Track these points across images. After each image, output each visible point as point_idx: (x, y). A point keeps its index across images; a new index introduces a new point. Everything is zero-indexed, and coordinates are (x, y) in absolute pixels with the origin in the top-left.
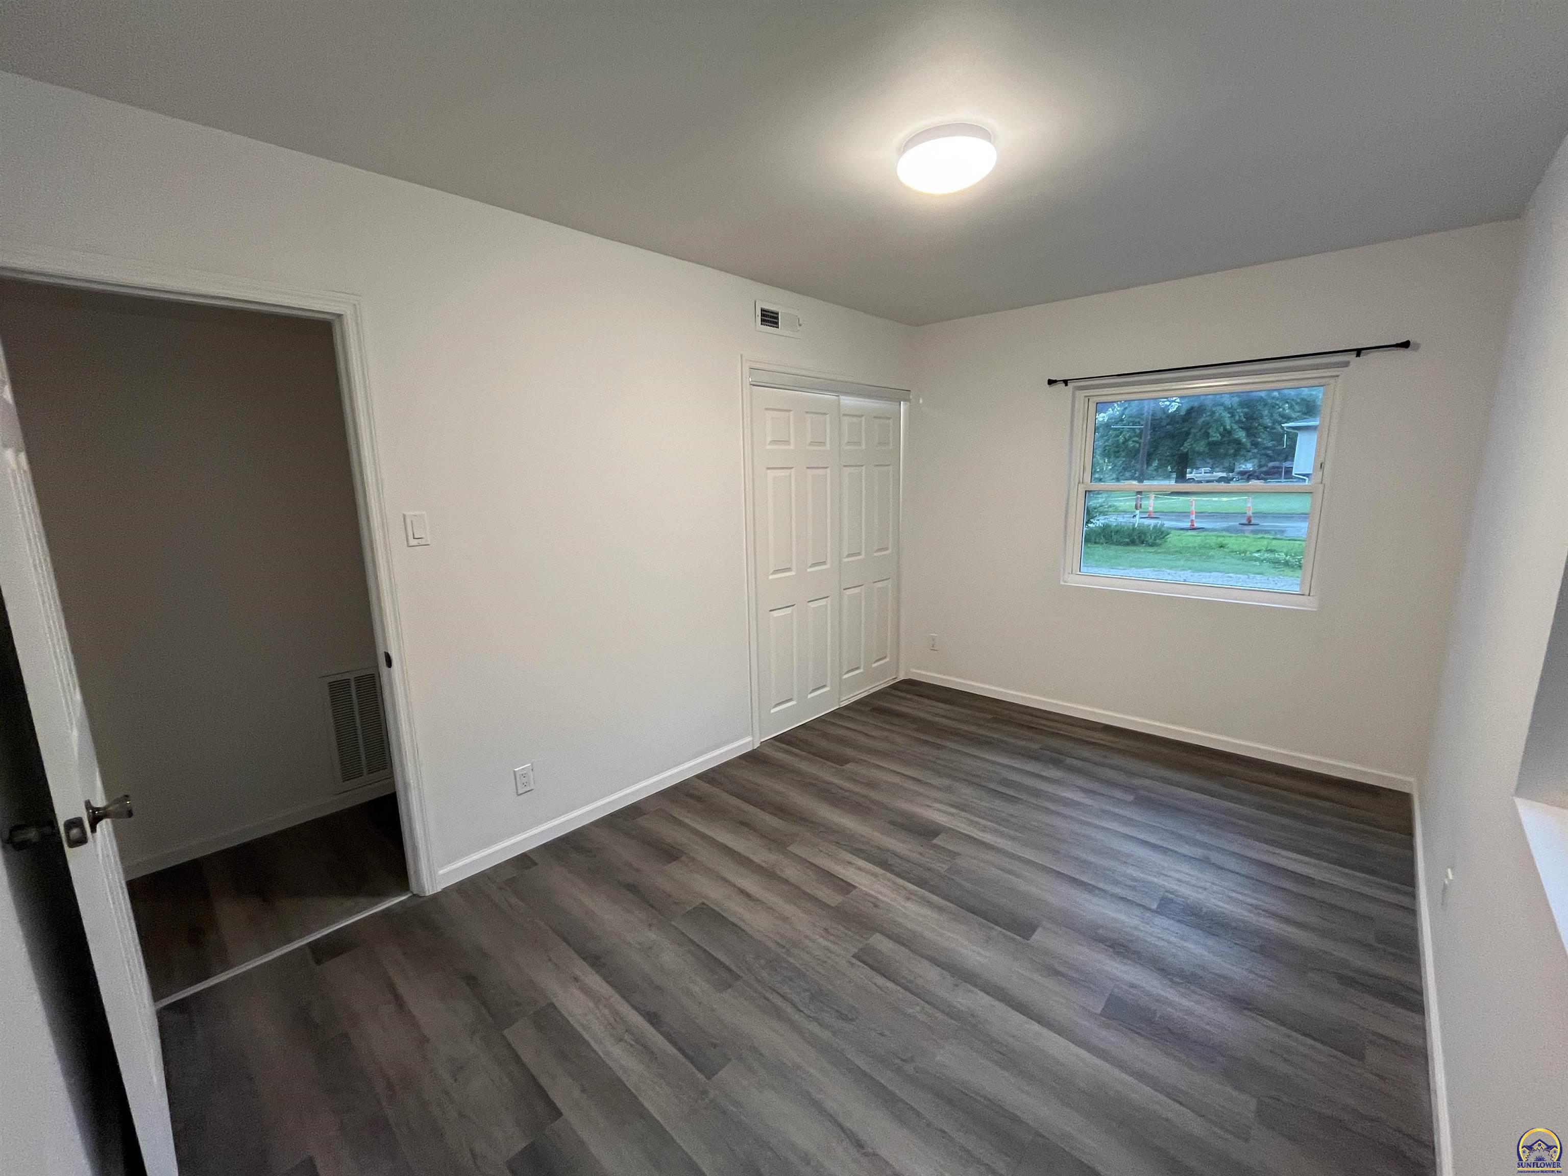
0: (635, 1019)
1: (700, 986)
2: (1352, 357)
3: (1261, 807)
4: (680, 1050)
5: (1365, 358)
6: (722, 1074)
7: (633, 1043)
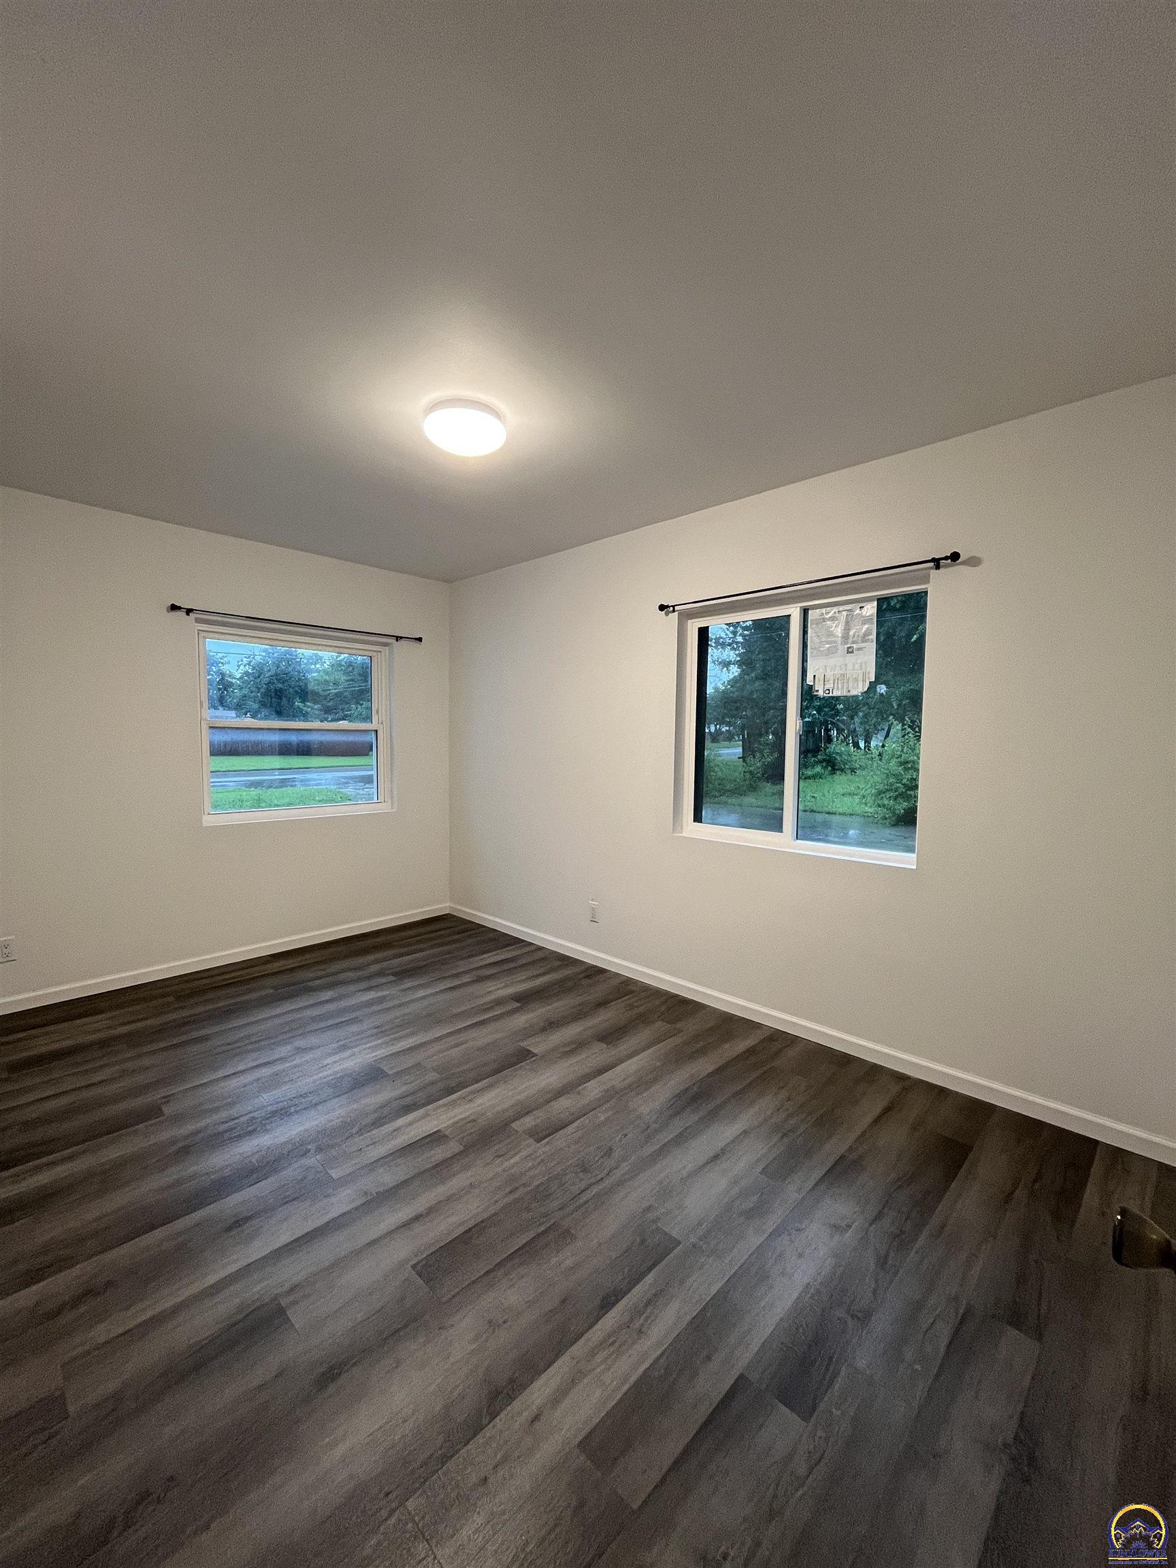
0: (611, 1320)
1: (566, 1257)
2: (393, 641)
3: (432, 947)
4: (650, 1270)
5: (402, 642)
6: (674, 1234)
7: (643, 1318)
